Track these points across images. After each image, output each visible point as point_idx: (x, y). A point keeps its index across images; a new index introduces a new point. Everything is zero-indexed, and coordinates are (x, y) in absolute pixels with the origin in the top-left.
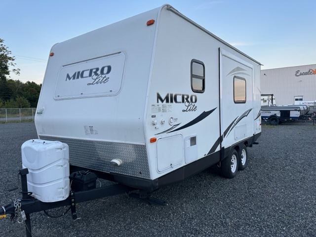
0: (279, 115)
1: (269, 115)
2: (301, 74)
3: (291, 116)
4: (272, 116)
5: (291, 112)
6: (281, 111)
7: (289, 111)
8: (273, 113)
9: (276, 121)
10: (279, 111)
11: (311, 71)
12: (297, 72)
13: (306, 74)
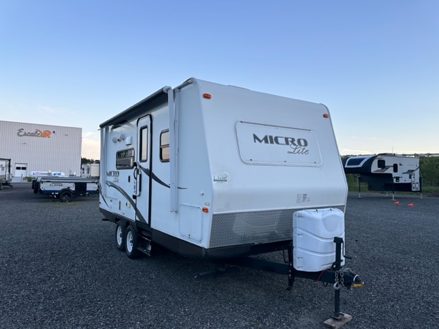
0: (73, 189)
1: (59, 188)
2: (25, 134)
3: (87, 189)
4: (64, 190)
5: (88, 185)
6: (76, 183)
7: (86, 183)
8: (65, 186)
9: (69, 196)
10: (73, 184)
11: (38, 132)
12: (20, 130)
13: (32, 135)
